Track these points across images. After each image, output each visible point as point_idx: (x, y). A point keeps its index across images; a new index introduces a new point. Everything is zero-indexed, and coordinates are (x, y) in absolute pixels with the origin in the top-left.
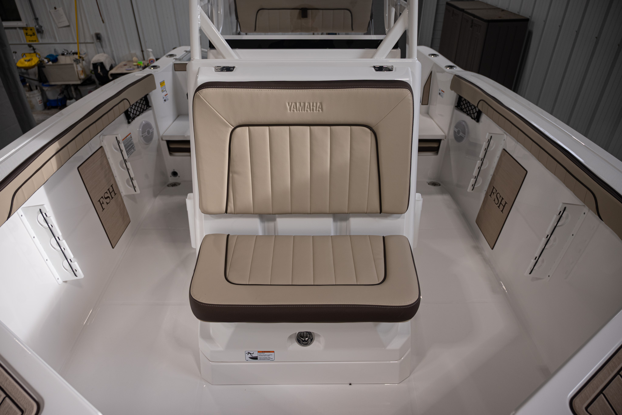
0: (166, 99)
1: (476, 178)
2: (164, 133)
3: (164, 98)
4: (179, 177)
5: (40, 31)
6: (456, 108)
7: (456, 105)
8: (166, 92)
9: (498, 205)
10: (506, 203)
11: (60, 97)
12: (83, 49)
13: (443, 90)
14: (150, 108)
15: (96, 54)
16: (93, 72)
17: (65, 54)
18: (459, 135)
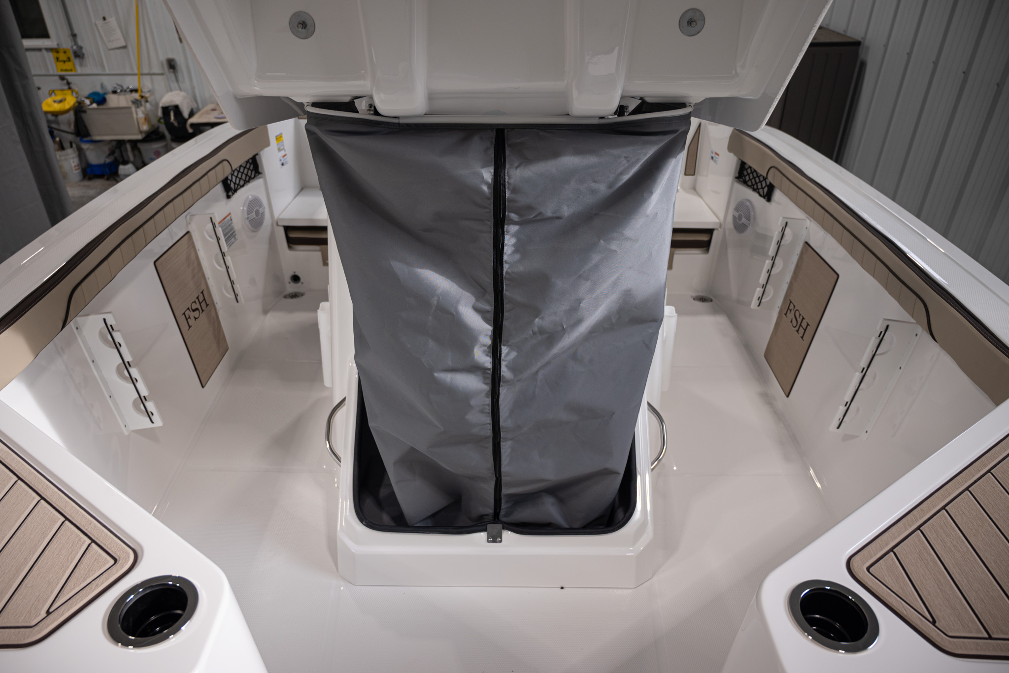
0: (284, 162)
1: (764, 287)
2: (281, 214)
3: (280, 160)
4: (302, 283)
5: (79, 55)
6: (737, 180)
7: (737, 175)
8: (285, 151)
9: (797, 328)
10: (808, 325)
11: (108, 161)
12: (147, 84)
13: (718, 152)
14: (260, 176)
15: (167, 92)
16: (162, 121)
17: (119, 91)
18: (740, 223)
